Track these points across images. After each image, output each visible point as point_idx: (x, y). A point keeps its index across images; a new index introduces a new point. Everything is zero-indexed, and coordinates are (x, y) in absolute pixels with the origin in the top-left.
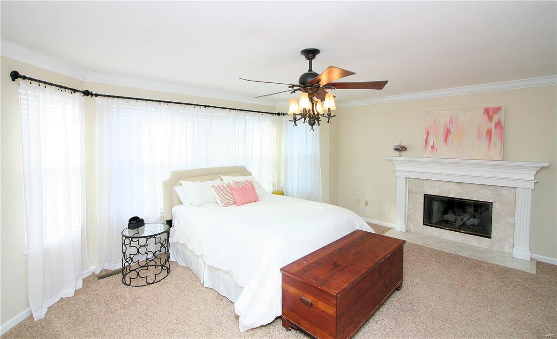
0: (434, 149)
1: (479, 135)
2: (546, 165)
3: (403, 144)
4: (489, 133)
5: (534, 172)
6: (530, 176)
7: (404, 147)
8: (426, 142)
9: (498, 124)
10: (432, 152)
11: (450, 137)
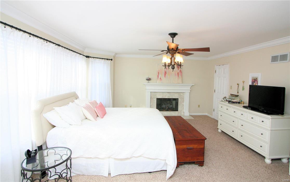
0: (161, 79)
1: (175, 75)
2: (194, 85)
3: (150, 77)
4: (178, 73)
5: (190, 87)
6: (189, 88)
7: (150, 79)
8: (158, 76)
9: (180, 71)
10: (160, 81)
11: (166, 75)
